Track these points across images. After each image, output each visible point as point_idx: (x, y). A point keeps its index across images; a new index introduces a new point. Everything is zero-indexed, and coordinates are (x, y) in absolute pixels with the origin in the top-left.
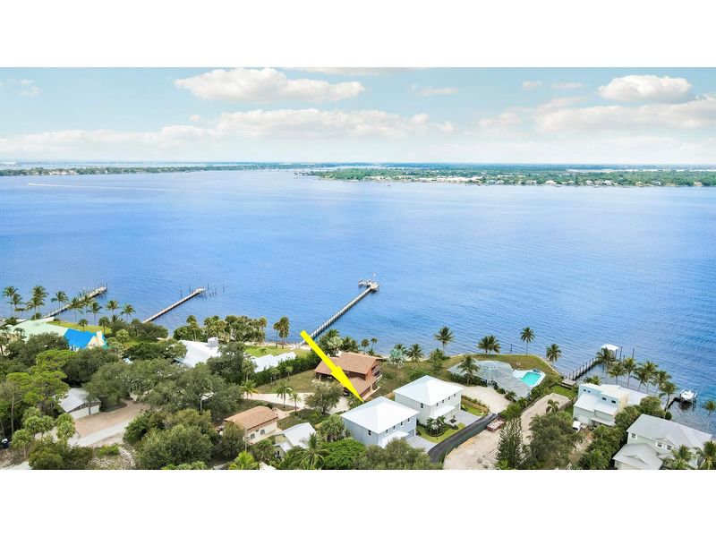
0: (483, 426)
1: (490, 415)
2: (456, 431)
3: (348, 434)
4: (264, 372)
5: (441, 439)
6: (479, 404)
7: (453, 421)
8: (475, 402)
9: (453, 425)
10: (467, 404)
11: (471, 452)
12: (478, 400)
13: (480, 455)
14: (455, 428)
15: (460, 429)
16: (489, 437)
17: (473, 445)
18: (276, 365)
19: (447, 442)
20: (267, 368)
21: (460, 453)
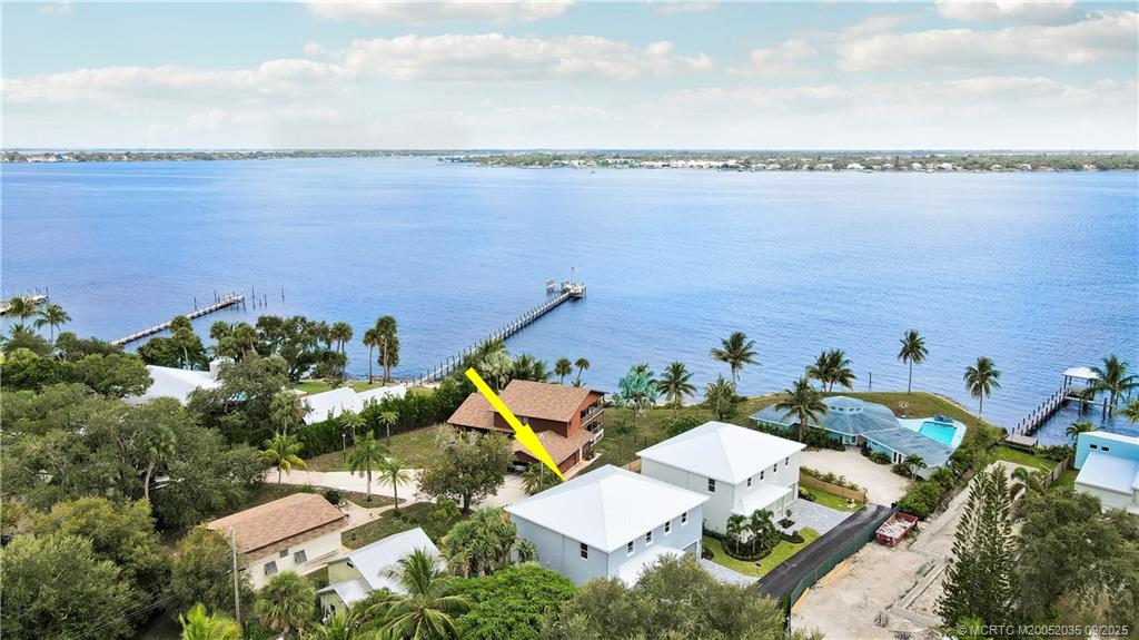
0: (863, 532)
1: (871, 509)
2: (798, 547)
3: (525, 555)
4: (330, 421)
5: (767, 565)
6: (840, 484)
7: (786, 524)
8: (829, 479)
9: (789, 531)
10: (813, 487)
11: (851, 598)
12: (837, 476)
13: (878, 604)
14: (796, 538)
15: (808, 540)
16: (886, 560)
17: (853, 581)
18: (358, 409)
19: (783, 572)
20: (337, 414)
21: (824, 600)
